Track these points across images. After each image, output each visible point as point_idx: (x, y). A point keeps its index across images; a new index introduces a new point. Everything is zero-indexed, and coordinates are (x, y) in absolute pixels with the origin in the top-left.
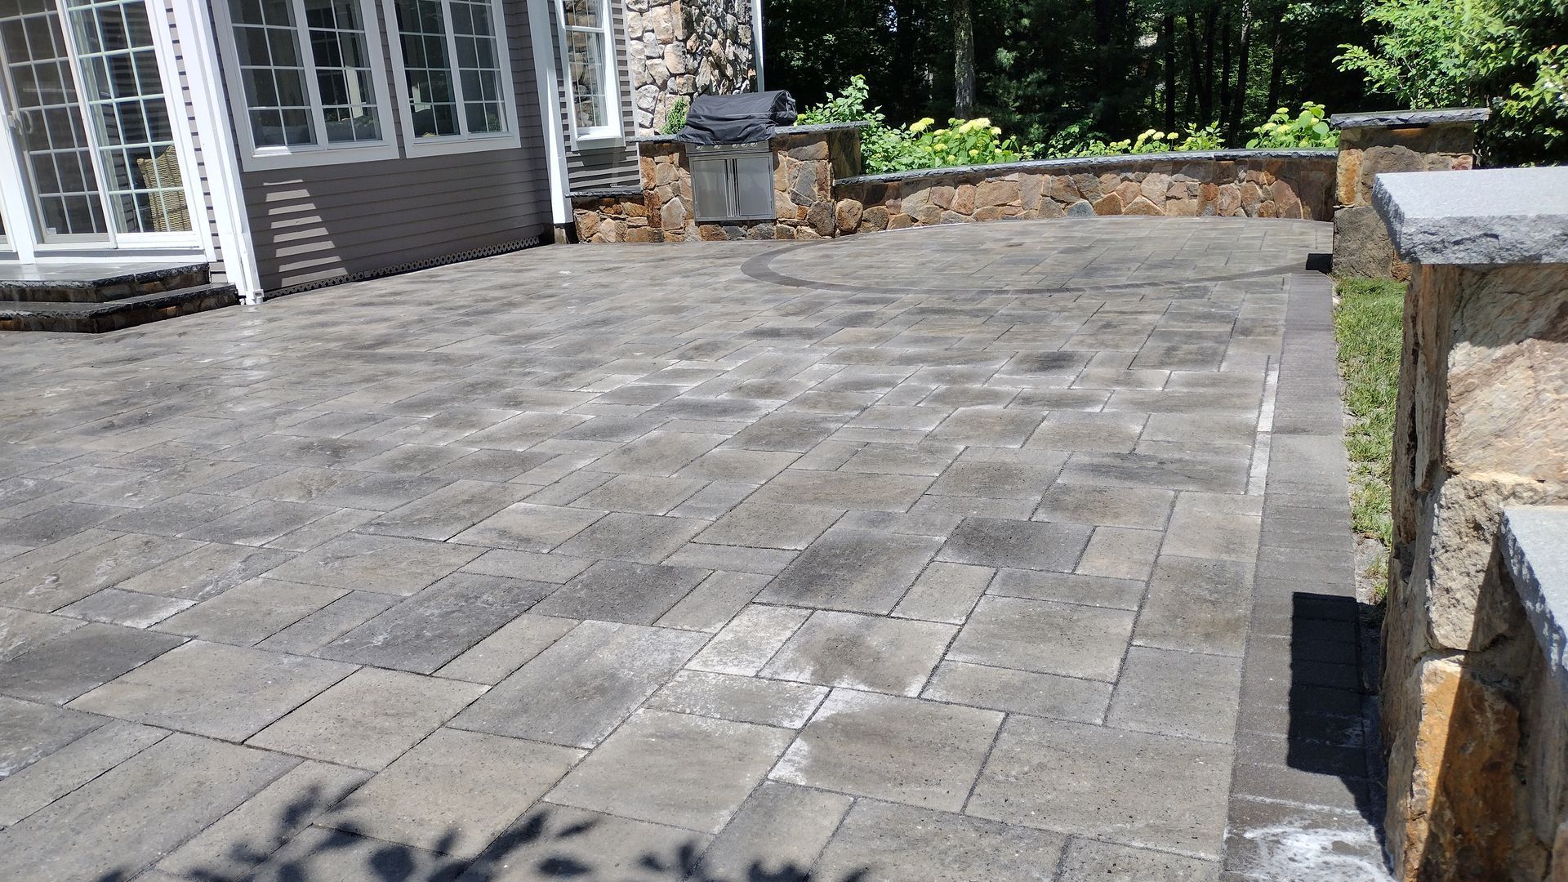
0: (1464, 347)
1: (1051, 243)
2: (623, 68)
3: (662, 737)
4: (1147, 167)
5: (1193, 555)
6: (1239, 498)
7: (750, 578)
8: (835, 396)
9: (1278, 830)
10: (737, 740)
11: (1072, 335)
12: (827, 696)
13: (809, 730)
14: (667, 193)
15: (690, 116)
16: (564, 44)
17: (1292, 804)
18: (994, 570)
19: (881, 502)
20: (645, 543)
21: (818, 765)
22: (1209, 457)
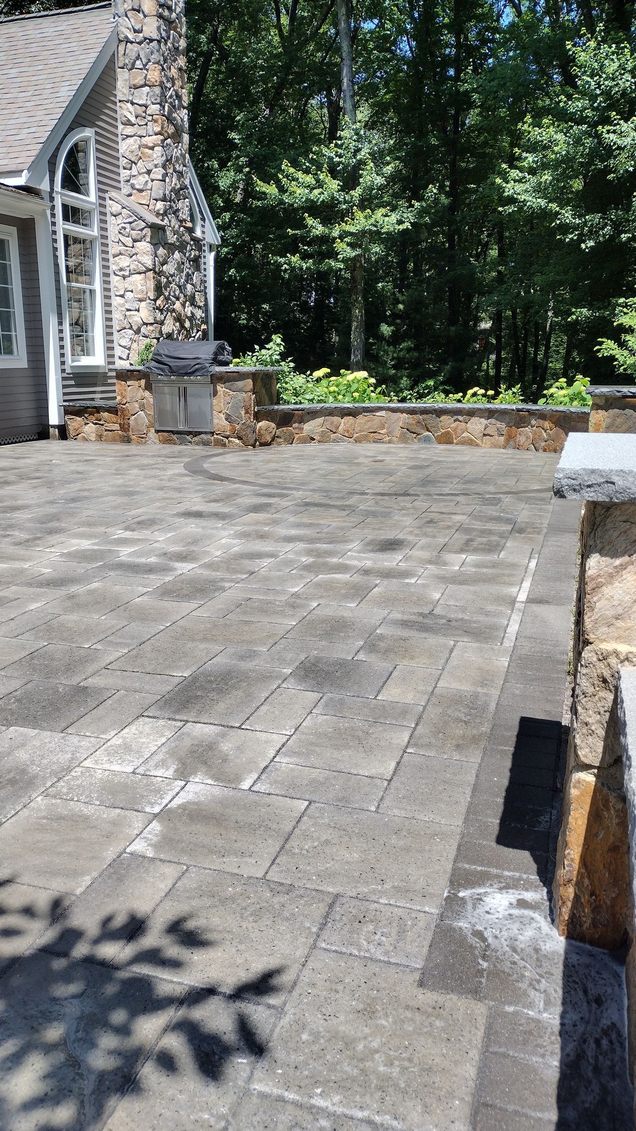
0: (596, 557)
1: (403, 461)
2: (108, 316)
3: (52, 819)
4: (471, 413)
5: (459, 688)
6: (496, 647)
7: (144, 698)
8: (232, 563)
9: (481, 890)
10: (109, 822)
11: (406, 527)
12: (183, 788)
13: (165, 815)
14: (135, 407)
15: (155, 354)
16: (65, 296)
17: (494, 871)
18: (321, 695)
19: (251, 642)
20: (70, 668)
21: (166, 842)
22: (482, 618)
